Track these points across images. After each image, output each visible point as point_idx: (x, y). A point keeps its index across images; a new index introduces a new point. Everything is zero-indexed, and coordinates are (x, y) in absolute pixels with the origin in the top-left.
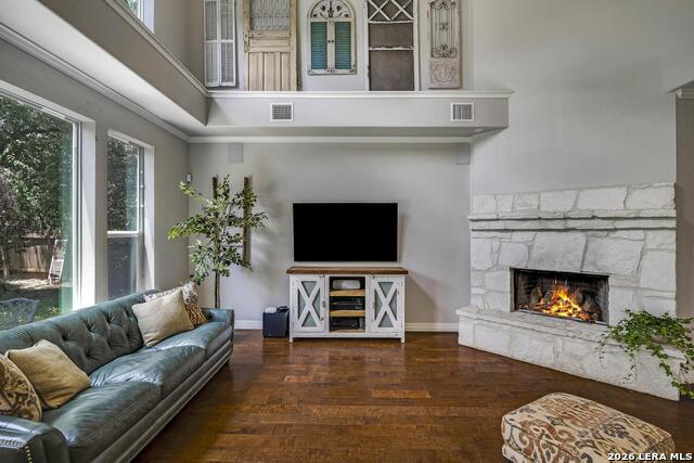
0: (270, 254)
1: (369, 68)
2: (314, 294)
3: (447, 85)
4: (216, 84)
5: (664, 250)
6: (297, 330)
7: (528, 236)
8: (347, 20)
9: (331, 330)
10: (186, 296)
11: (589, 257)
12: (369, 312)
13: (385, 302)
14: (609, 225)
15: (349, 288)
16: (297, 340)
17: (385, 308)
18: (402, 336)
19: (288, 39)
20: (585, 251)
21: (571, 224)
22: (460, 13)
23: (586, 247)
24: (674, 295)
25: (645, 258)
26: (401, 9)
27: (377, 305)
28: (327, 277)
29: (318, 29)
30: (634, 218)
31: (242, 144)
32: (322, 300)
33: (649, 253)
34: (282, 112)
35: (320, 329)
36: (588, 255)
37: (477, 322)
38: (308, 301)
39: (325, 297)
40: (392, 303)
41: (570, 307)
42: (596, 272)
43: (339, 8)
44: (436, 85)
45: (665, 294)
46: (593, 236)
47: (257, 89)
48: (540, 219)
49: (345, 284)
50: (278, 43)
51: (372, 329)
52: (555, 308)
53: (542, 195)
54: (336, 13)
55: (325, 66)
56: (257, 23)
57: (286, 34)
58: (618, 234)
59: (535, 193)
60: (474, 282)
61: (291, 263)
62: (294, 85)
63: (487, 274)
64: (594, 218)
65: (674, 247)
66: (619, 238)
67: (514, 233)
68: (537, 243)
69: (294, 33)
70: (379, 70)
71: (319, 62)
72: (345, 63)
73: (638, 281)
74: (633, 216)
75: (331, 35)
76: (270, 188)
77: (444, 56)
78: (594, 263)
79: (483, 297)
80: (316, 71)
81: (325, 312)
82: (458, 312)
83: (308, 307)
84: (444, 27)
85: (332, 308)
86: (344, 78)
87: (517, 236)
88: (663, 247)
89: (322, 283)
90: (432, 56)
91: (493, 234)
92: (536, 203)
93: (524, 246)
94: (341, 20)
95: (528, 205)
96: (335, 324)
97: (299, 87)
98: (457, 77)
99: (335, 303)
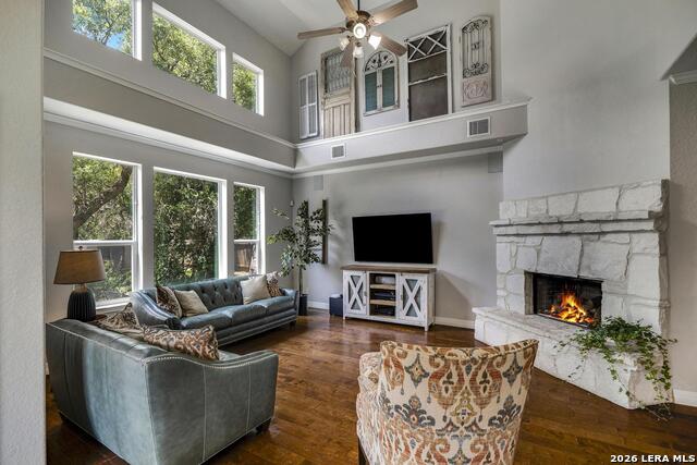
0: (340, 255)
1: (409, 101)
2: (358, 286)
3: (478, 100)
4: (305, 137)
5: (648, 254)
6: (348, 312)
7: (537, 240)
8: (391, 65)
9: (371, 314)
10: (269, 279)
11: (585, 262)
12: (398, 303)
13: (411, 295)
14: (595, 228)
15: (386, 283)
16: (348, 319)
17: (411, 300)
18: (425, 325)
19: (349, 93)
20: (581, 256)
21: (567, 228)
22: (492, 29)
23: (582, 250)
24: (657, 303)
25: (632, 263)
26: (436, 43)
27: (405, 298)
28: (368, 273)
29: (370, 79)
30: (613, 221)
31: (322, 176)
32: (364, 290)
33: (636, 258)
34: (338, 151)
35: (363, 312)
36: (584, 259)
37: (487, 320)
38: (355, 290)
39: (366, 289)
40: (416, 297)
41: (577, 312)
42: (590, 277)
43: (385, 58)
44: (468, 102)
45: (650, 302)
46: (588, 239)
47: (329, 137)
48: (540, 223)
49: (384, 279)
50: (343, 97)
51: (401, 317)
52: (565, 315)
53: (550, 199)
54: (384, 62)
55: (375, 107)
56: (330, 86)
57: (348, 89)
58: (608, 237)
59: (543, 197)
60: (499, 285)
61: (352, 262)
62: (353, 129)
63: (509, 277)
64: (582, 221)
65: (657, 251)
66: (609, 242)
67: (528, 238)
68: (544, 248)
69: (353, 88)
70: (418, 100)
71: (372, 105)
72: (390, 101)
73: (626, 287)
74: (612, 218)
75: (379, 81)
76: (340, 206)
77: (476, 74)
78: (589, 267)
79: (505, 298)
80: (369, 113)
81: (366, 299)
82: (474, 310)
83: (355, 295)
84: (476, 46)
85: (372, 297)
86: (390, 113)
87: (529, 240)
88: (647, 251)
89: (364, 278)
90: (464, 77)
91: (512, 238)
92: (544, 207)
93: (533, 250)
94: (386, 67)
95: (538, 210)
96: (375, 310)
97: (357, 128)
98: (489, 91)
99: (374, 294)
